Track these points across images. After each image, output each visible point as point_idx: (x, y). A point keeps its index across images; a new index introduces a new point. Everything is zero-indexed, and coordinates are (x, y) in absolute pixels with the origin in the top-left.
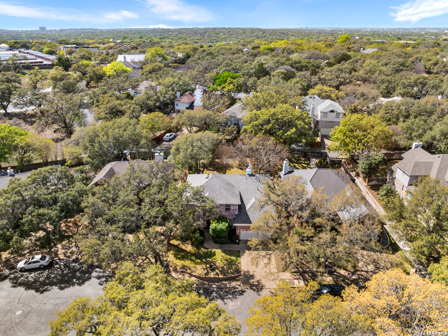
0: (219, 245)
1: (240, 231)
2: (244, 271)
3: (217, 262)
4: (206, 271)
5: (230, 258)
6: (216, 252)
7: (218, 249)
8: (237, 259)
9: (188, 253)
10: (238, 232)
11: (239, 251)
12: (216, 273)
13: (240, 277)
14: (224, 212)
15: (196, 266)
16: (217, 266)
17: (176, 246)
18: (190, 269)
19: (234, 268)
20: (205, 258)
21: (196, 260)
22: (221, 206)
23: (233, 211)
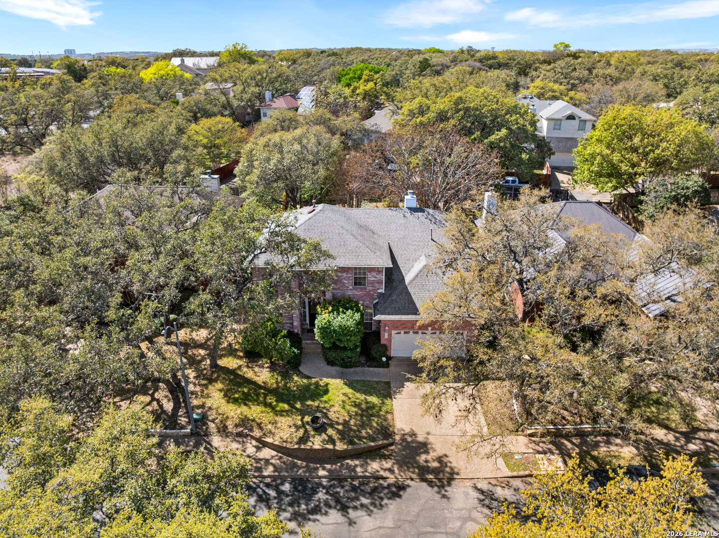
0: (338, 369)
1: (390, 335)
2: (402, 432)
3: (331, 410)
4: (302, 431)
5: (366, 399)
6: (329, 386)
7: (336, 378)
8: (383, 403)
9: (260, 387)
10: (386, 336)
11: (388, 383)
12: (327, 438)
13: (393, 447)
14: (351, 287)
15: (277, 419)
16: (330, 420)
17: (233, 372)
18: (261, 428)
19: (375, 425)
20: (303, 399)
21: (277, 406)
22: (343, 272)
23: (373, 286)
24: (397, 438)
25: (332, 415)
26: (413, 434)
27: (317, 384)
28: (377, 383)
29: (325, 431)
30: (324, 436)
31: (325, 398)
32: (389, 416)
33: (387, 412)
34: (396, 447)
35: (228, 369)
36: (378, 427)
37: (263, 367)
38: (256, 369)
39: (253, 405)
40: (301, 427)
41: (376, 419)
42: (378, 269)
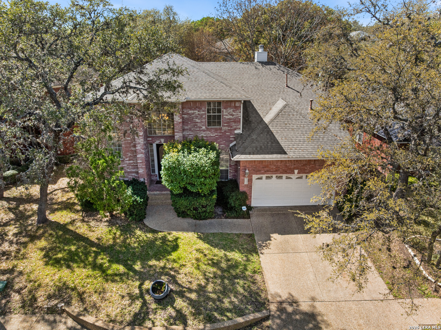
1: (250, 180)
2: (279, 299)
3: (181, 271)
4: (138, 304)
5: (225, 255)
6: (179, 241)
7: (187, 230)
8: (248, 260)
9: (92, 244)
10: (246, 182)
11: (251, 236)
12: (174, 314)
13: (269, 323)
14: (204, 128)
15: (106, 286)
16: (180, 285)
17: (63, 227)
18: (82, 300)
19: (241, 290)
20: (144, 258)
21: (109, 268)
22: (195, 109)
23: (229, 126)
24: (273, 307)
25: (182, 279)
26: (293, 302)
27: (164, 239)
28: (238, 235)
29: (172, 302)
30: (170, 311)
31: (174, 255)
32: (258, 277)
33: (255, 272)
34: (273, 322)
35: (59, 224)
36: (246, 294)
37: (101, 220)
38: (92, 223)
39: (79, 267)
40: (137, 298)
41: (241, 282)
42: (235, 104)
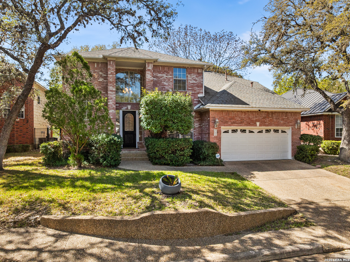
1: (219, 132)
2: (295, 202)
4: (147, 201)
10: (215, 134)
12: (197, 204)
17: (24, 172)
22: (163, 73)
23: (193, 90)
24: (294, 207)
26: (310, 203)
27: (147, 173)
28: (221, 173)
30: (191, 202)
35: (18, 171)
40: (143, 197)
42: (198, 71)
